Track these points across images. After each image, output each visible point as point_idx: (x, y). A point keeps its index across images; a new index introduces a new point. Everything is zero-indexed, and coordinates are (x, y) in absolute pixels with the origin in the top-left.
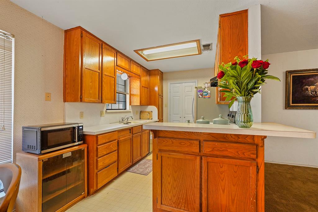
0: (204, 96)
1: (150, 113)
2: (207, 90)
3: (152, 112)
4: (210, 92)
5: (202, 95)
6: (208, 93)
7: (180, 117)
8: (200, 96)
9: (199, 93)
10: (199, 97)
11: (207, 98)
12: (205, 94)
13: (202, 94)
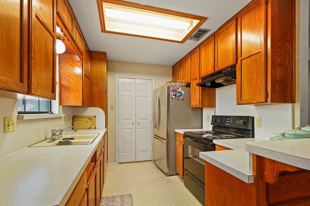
0: (178, 97)
1: (92, 119)
2: (180, 90)
3: (95, 117)
4: (184, 93)
5: (175, 96)
6: (181, 94)
7: (133, 124)
8: (174, 97)
9: (172, 93)
10: (172, 98)
11: (181, 99)
12: (178, 94)
13: (176, 94)
